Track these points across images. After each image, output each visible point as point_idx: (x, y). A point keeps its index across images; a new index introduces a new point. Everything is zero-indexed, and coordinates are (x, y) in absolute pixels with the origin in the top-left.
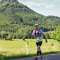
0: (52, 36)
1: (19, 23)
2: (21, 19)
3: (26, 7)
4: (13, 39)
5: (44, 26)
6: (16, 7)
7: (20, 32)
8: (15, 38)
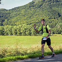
1: (57, 18)
4: (51, 35)
6: (53, 2)
7: (59, 27)
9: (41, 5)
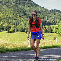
0: (54, 30)
1: (22, 16)
2: (24, 12)
4: (15, 32)
5: (47, 20)
7: (23, 25)
8: (18, 30)
9: (7, 2)
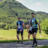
2: (16, 13)
3: (21, 4)
8: (11, 28)
